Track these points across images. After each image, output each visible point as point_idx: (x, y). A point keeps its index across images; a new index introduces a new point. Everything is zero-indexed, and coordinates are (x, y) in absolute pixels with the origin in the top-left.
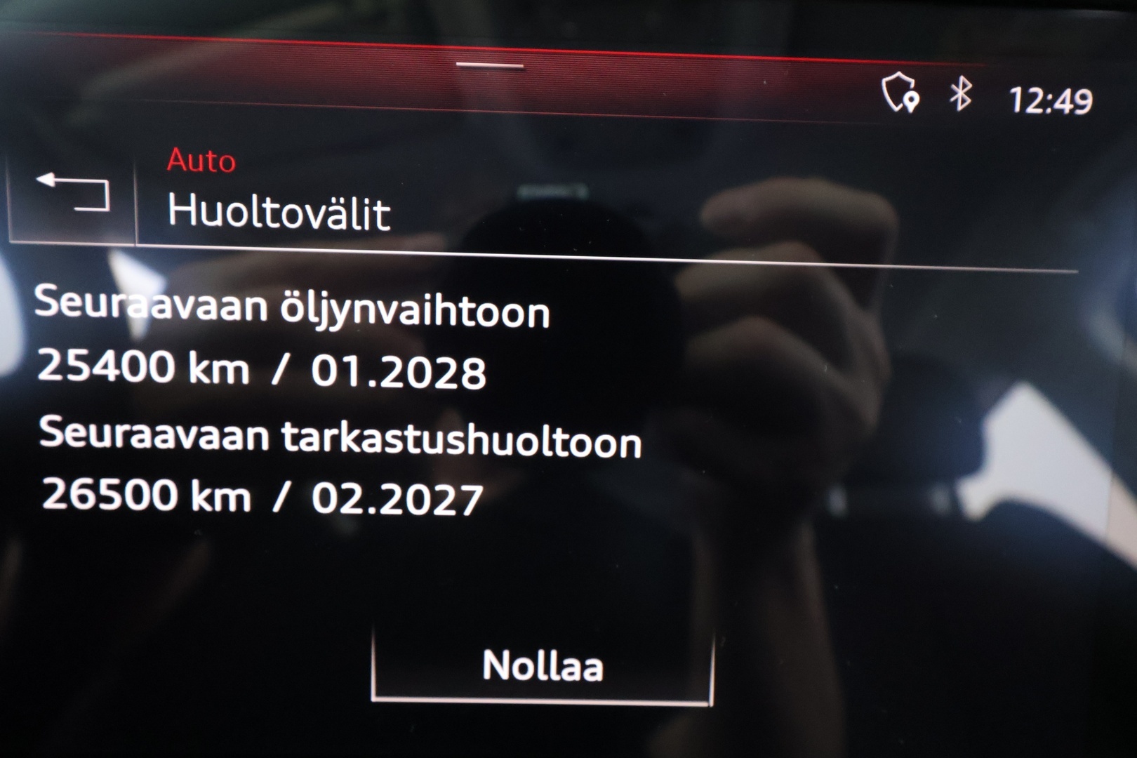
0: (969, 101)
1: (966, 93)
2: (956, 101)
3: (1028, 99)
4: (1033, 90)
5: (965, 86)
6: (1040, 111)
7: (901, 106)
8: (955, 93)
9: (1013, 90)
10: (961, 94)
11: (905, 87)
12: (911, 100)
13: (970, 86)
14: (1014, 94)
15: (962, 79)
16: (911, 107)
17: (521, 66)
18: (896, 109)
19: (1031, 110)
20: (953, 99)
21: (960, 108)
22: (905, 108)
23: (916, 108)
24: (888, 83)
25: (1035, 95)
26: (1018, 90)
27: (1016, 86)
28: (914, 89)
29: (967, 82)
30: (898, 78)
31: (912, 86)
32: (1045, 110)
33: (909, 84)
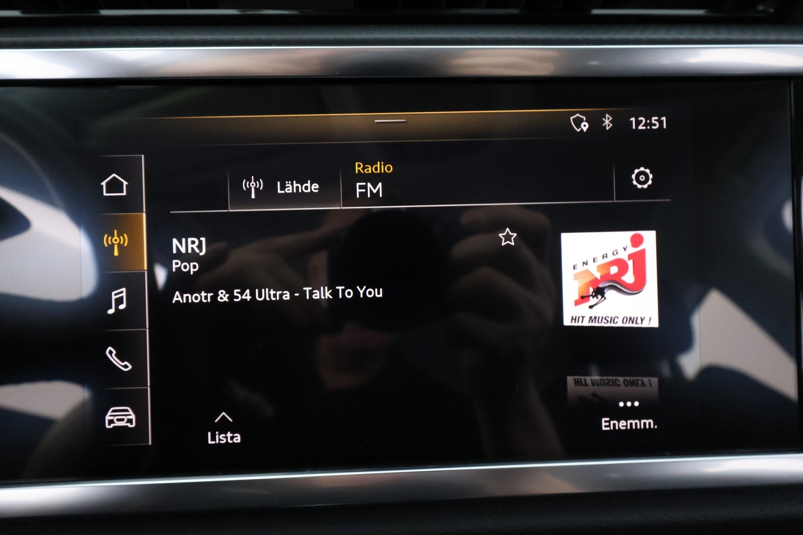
0: (611, 125)
1: (609, 122)
2: (606, 125)
3: (638, 123)
4: (640, 119)
5: (609, 118)
6: (644, 128)
7: (580, 129)
8: (604, 122)
9: (631, 119)
10: (607, 122)
11: (582, 121)
12: (585, 126)
13: (611, 118)
14: (632, 121)
15: (607, 115)
16: (585, 129)
17: (405, 120)
18: (578, 130)
19: (640, 127)
20: (604, 125)
21: (607, 128)
22: (582, 130)
23: (587, 130)
24: (573, 119)
25: (641, 121)
26: (633, 119)
27: (632, 117)
28: (586, 121)
29: (609, 116)
30: (578, 117)
31: (585, 120)
32: (646, 127)
33: (583, 119)
